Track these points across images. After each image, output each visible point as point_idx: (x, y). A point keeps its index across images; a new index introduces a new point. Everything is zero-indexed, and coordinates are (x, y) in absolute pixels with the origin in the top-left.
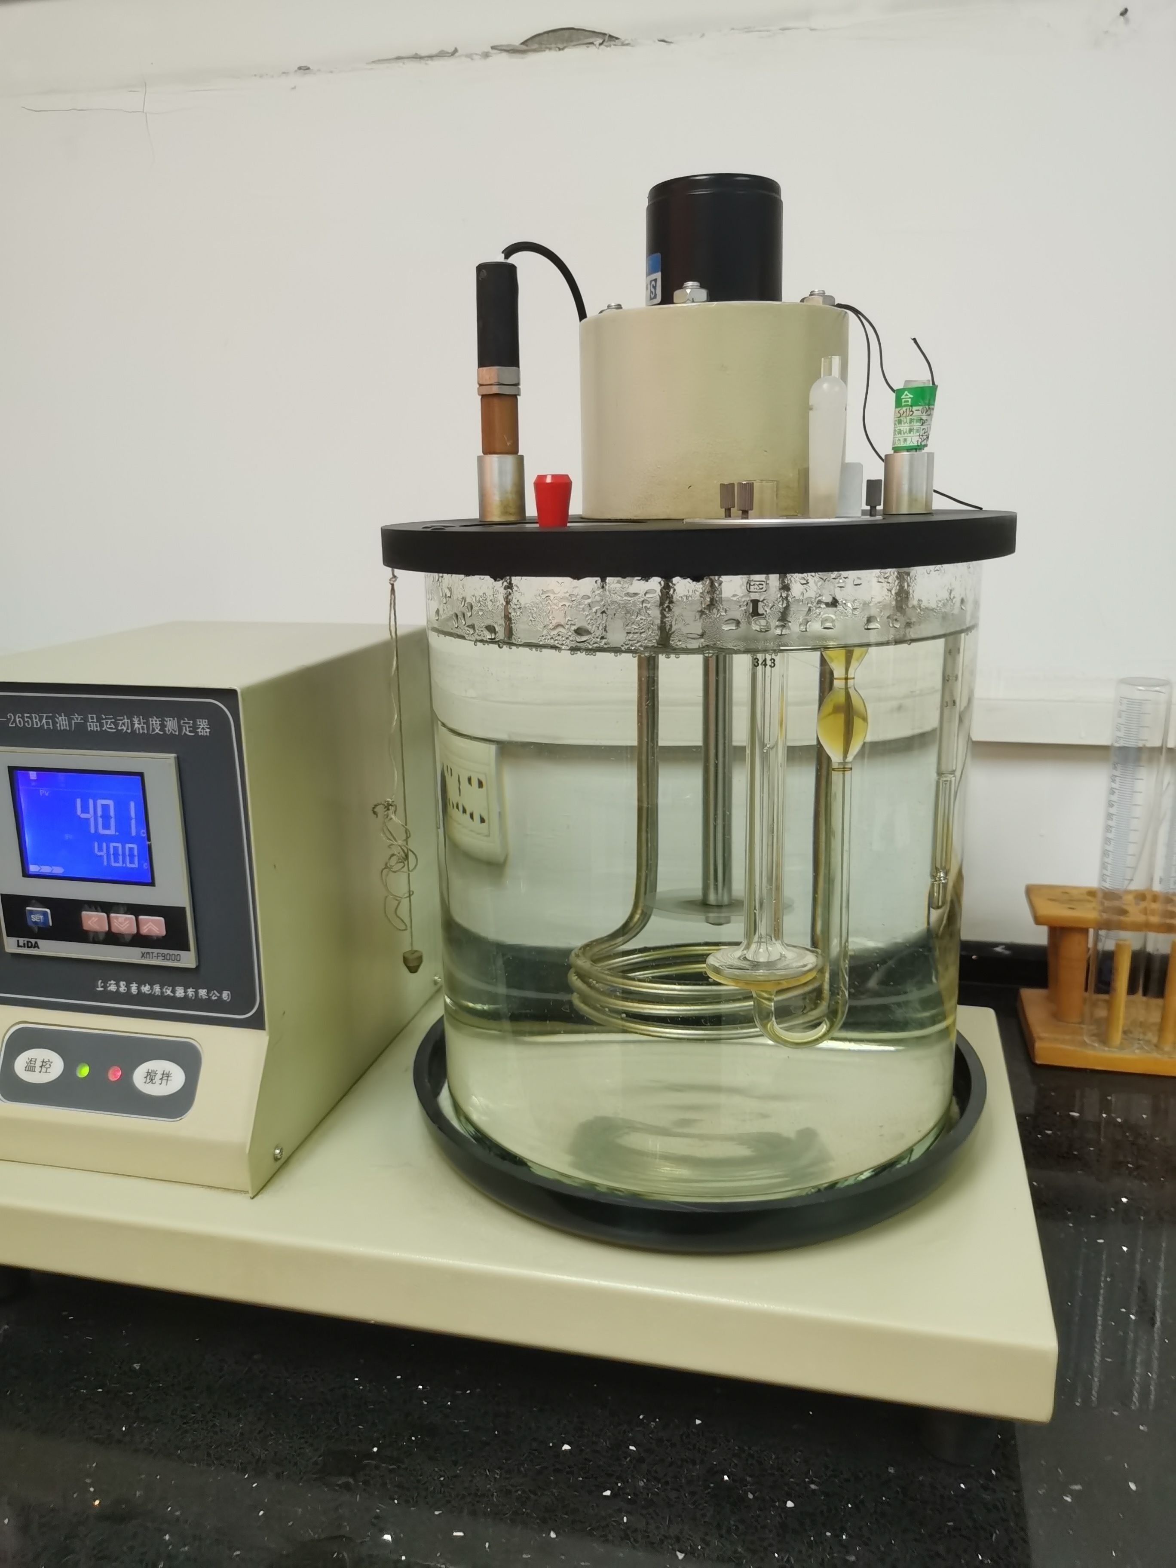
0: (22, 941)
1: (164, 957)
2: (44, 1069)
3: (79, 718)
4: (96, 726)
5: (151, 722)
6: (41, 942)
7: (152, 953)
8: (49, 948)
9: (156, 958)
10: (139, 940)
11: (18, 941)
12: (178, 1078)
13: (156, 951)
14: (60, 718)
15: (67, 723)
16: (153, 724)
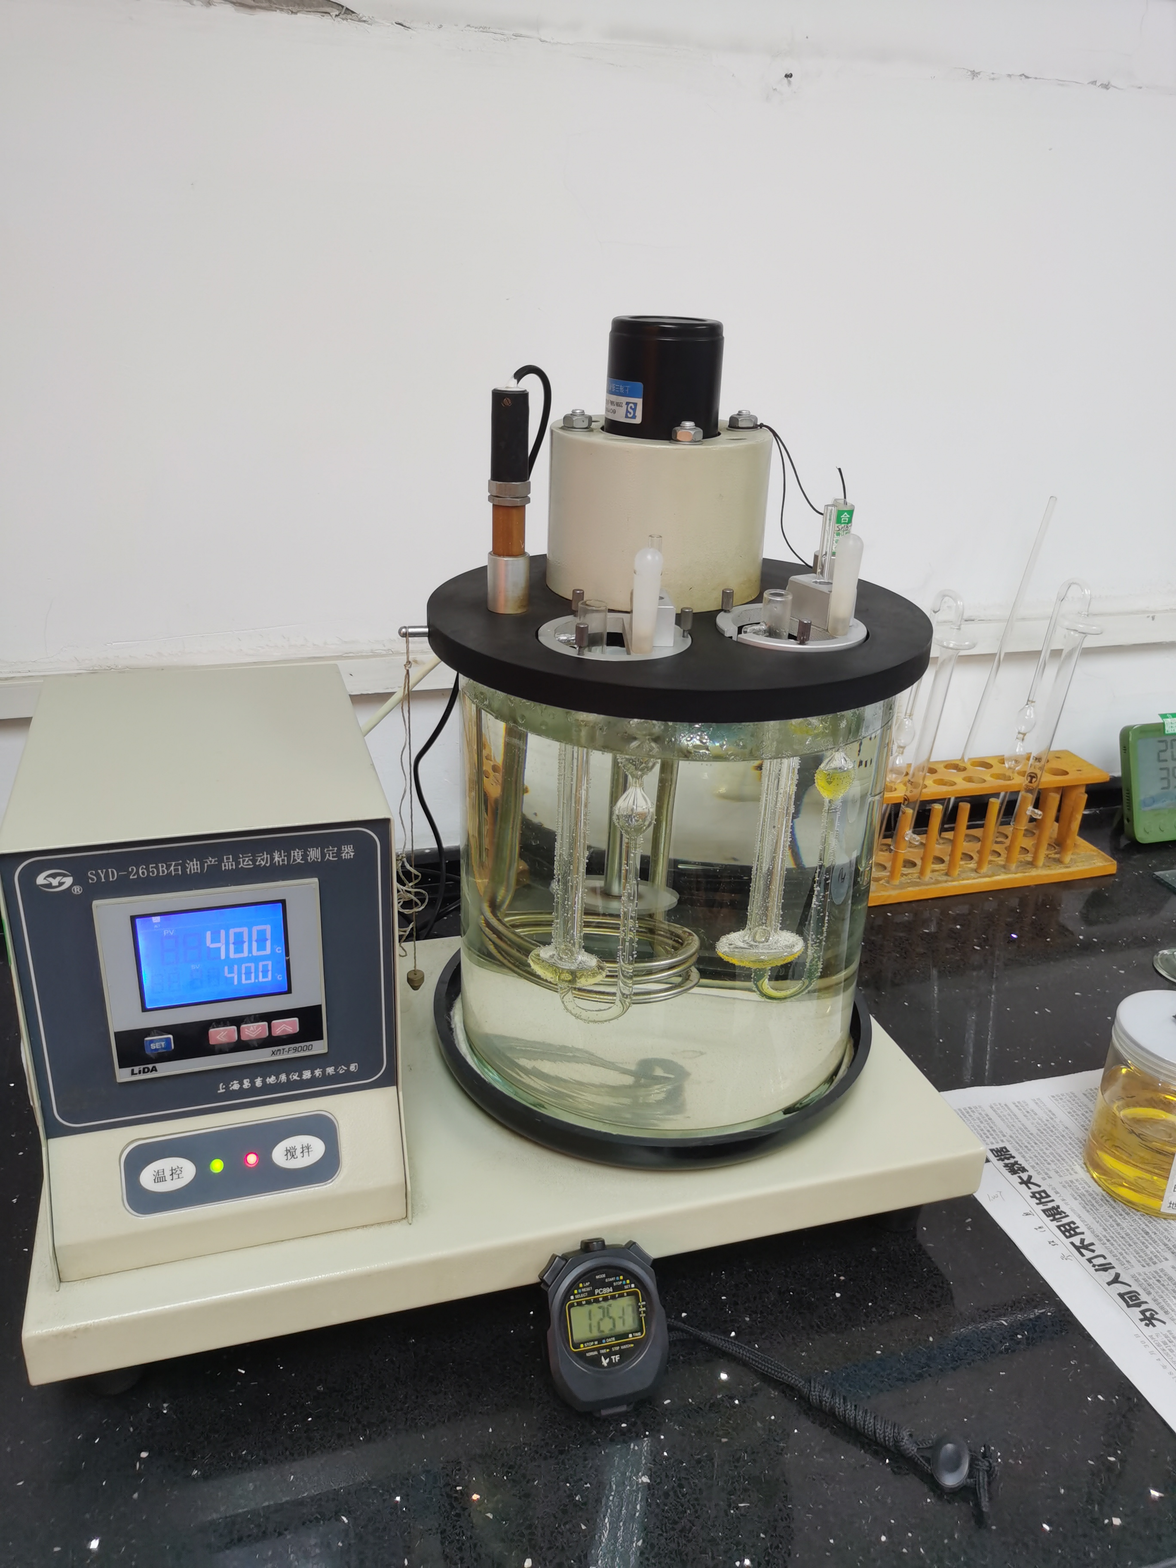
0: (136, 1069)
1: (296, 1050)
2: (175, 1176)
3: (213, 860)
4: (232, 865)
5: (292, 854)
6: (158, 1066)
7: (283, 1049)
8: (166, 1069)
9: (287, 1052)
10: (270, 1041)
11: (133, 1070)
12: (318, 1148)
13: (287, 1047)
14: (191, 863)
15: (199, 867)
16: (294, 856)
